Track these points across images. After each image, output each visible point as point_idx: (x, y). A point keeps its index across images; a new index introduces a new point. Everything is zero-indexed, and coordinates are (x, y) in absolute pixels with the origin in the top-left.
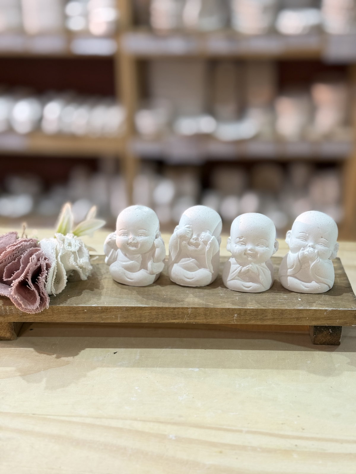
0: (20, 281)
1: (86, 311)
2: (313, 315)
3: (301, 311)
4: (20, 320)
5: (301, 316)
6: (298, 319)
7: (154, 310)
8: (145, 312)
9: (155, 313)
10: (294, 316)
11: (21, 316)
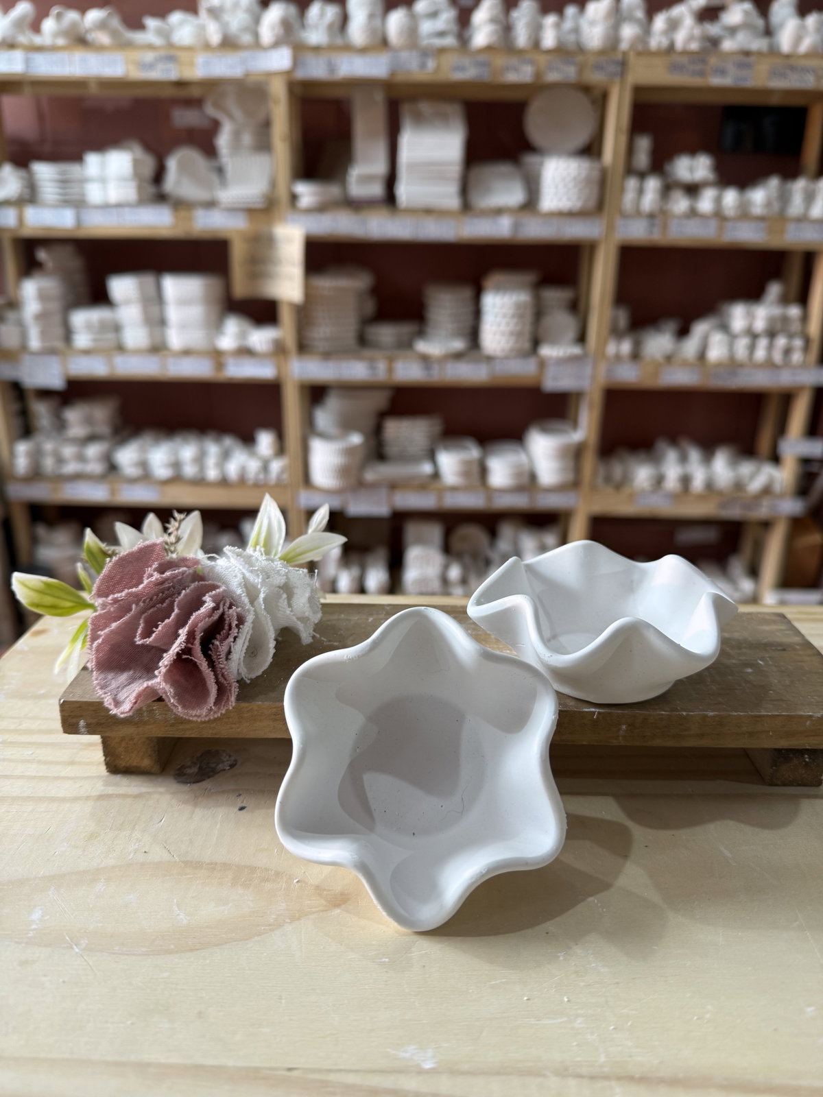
3: (760, 719)
4: (171, 732)
11: (172, 725)
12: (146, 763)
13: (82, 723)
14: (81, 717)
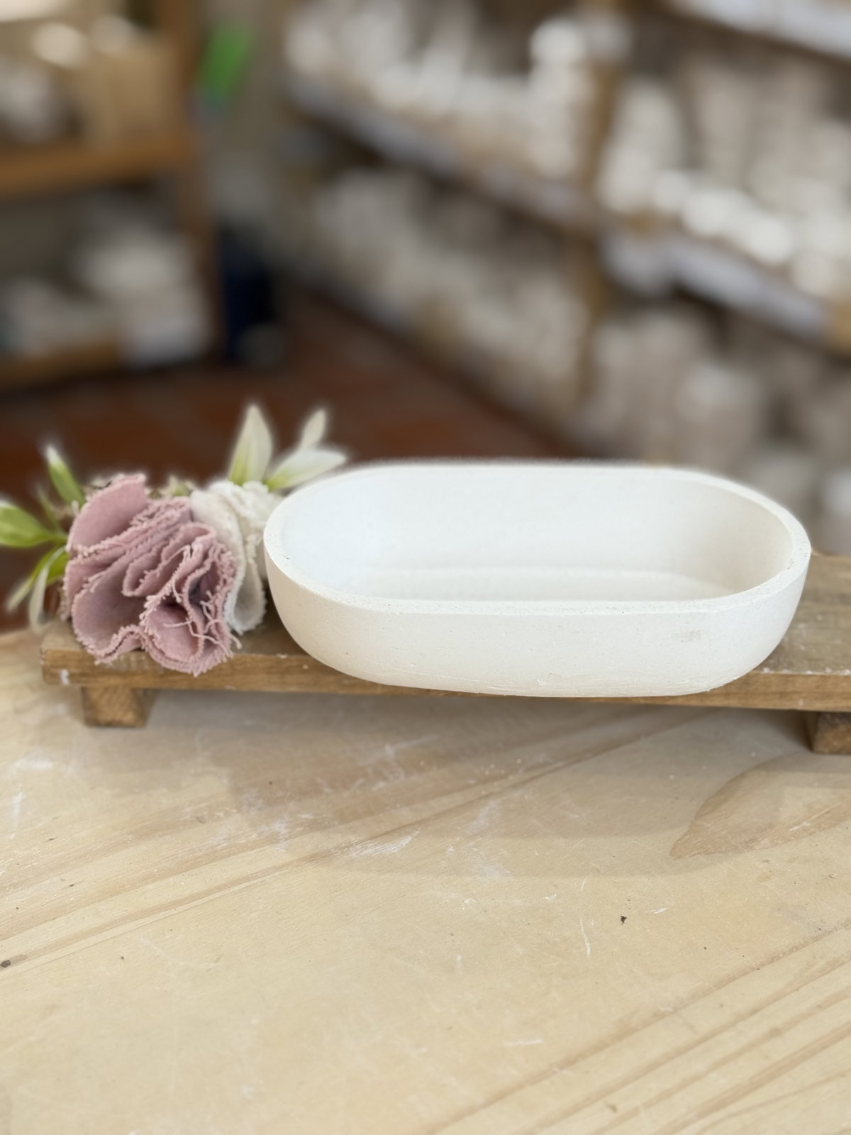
0: (164, 598)
1: (306, 667)
2: (818, 687)
3: (790, 679)
4: (160, 684)
5: (790, 688)
6: (782, 695)
10: (774, 689)
11: (161, 676)
12: (129, 717)
13: (64, 674)
14: (64, 667)
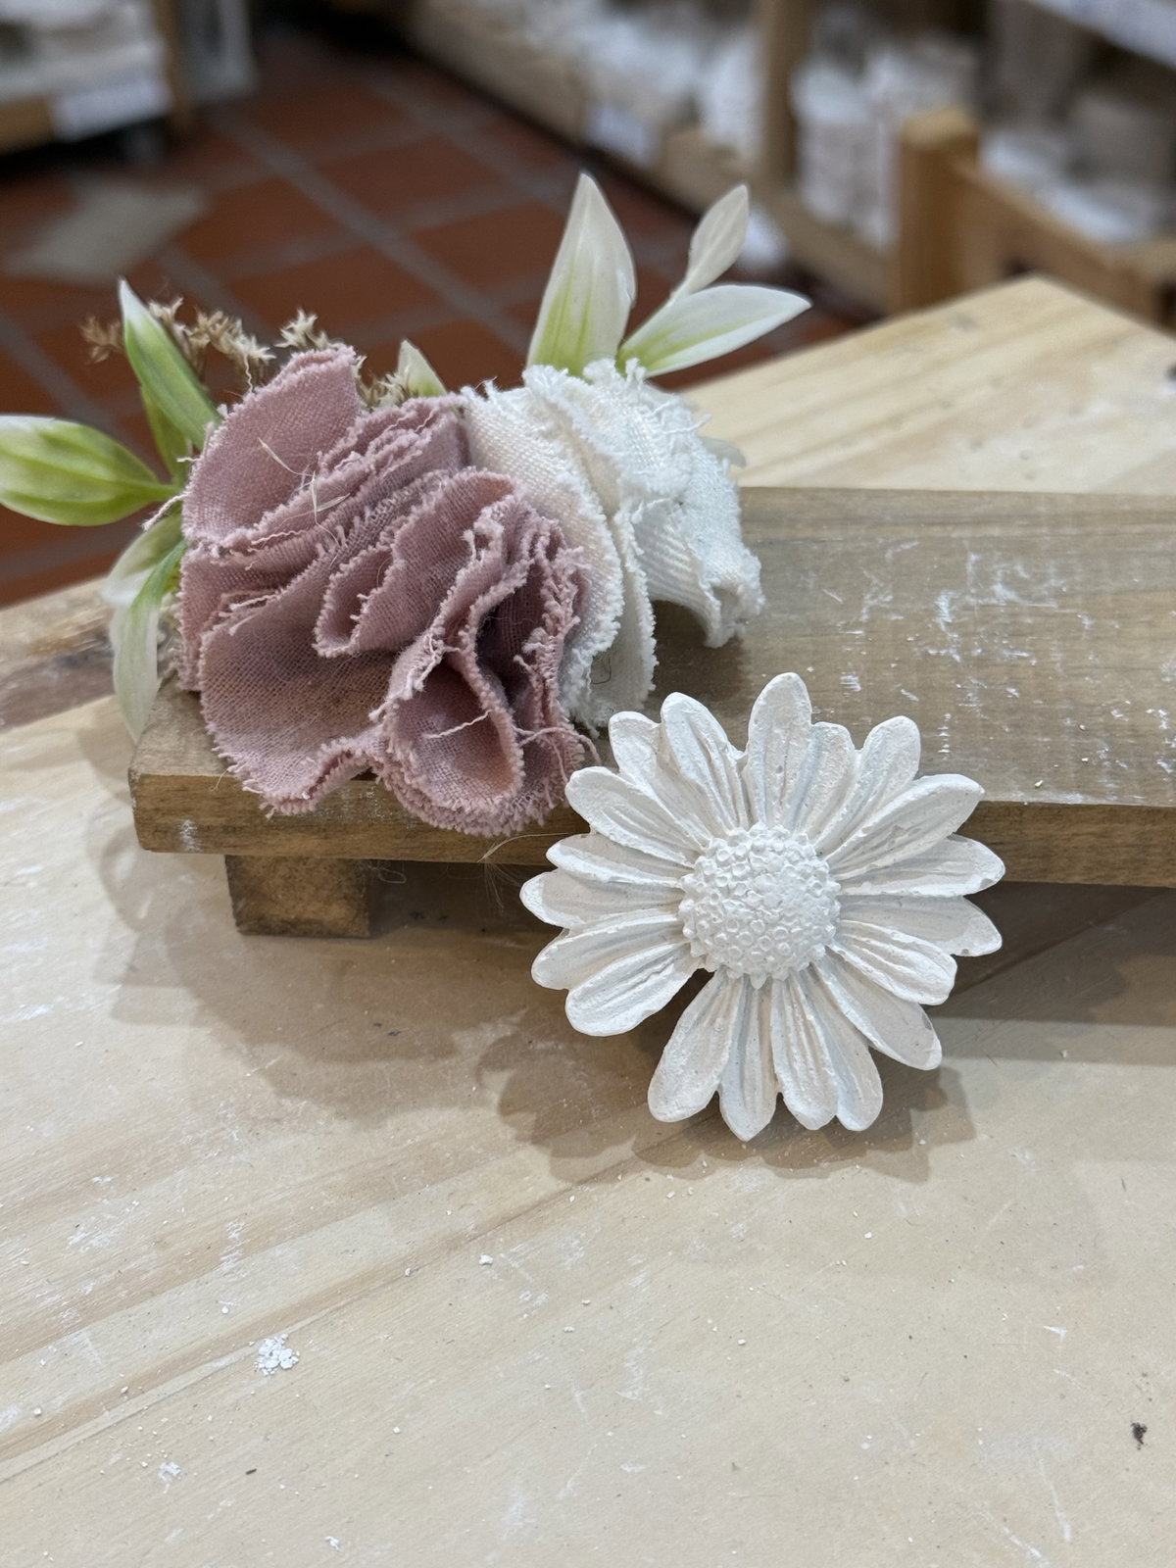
4: (408, 852)
7: (1128, 822)
8: (1074, 830)
9: (1131, 840)
11: (412, 834)
12: (336, 913)
13: (187, 826)
14: (187, 811)
